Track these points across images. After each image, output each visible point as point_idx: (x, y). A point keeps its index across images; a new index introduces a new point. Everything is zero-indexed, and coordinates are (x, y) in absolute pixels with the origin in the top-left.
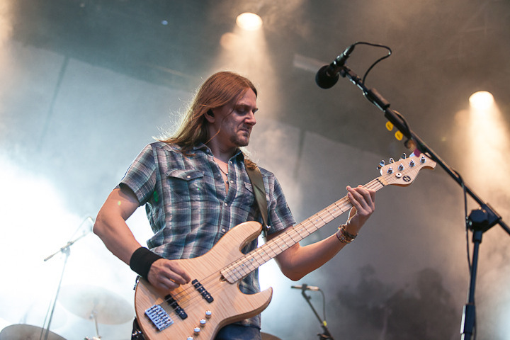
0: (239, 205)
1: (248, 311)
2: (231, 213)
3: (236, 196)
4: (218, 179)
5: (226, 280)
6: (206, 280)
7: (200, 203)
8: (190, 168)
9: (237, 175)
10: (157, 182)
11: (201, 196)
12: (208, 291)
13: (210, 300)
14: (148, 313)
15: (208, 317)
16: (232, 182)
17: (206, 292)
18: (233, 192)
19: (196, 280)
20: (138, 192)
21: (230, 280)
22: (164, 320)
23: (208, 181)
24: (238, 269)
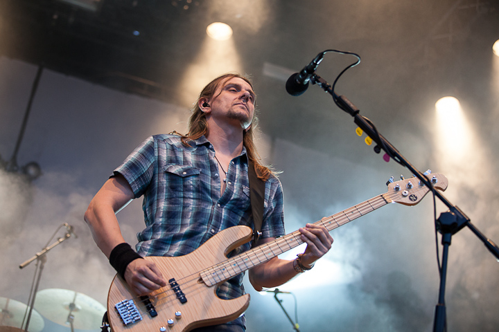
0: (233, 208)
1: (219, 316)
2: (223, 214)
3: (232, 198)
4: (215, 178)
5: (203, 282)
6: (184, 280)
7: (192, 200)
8: (188, 164)
9: (237, 176)
10: (154, 175)
11: (194, 194)
12: (183, 292)
13: (184, 301)
14: (118, 307)
15: (178, 318)
16: (230, 183)
17: (181, 292)
18: (229, 193)
19: (173, 279)
20: (133, 183)
21: (208, 283)
22: (132, 315)
23: (204, 179)
24: (218, 273)
